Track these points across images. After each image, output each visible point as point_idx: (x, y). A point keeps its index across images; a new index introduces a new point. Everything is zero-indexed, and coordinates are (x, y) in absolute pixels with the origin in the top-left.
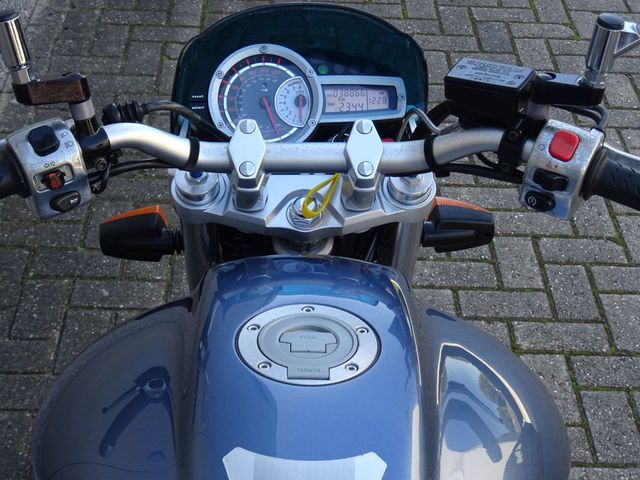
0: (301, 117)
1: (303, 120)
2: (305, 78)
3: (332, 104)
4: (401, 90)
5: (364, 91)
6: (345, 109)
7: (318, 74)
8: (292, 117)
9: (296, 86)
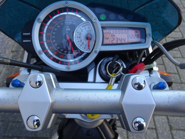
0: (89, 46)
1: (90, 48)
2: (92, 22)
3: (108, 39)
4: (149, 31)
5: (127, 31)
6: (115, 42)
7: (100, 20)
8: (84, 46)
9: (87, 27)
